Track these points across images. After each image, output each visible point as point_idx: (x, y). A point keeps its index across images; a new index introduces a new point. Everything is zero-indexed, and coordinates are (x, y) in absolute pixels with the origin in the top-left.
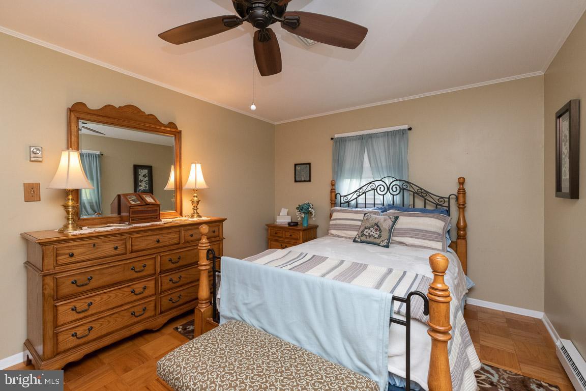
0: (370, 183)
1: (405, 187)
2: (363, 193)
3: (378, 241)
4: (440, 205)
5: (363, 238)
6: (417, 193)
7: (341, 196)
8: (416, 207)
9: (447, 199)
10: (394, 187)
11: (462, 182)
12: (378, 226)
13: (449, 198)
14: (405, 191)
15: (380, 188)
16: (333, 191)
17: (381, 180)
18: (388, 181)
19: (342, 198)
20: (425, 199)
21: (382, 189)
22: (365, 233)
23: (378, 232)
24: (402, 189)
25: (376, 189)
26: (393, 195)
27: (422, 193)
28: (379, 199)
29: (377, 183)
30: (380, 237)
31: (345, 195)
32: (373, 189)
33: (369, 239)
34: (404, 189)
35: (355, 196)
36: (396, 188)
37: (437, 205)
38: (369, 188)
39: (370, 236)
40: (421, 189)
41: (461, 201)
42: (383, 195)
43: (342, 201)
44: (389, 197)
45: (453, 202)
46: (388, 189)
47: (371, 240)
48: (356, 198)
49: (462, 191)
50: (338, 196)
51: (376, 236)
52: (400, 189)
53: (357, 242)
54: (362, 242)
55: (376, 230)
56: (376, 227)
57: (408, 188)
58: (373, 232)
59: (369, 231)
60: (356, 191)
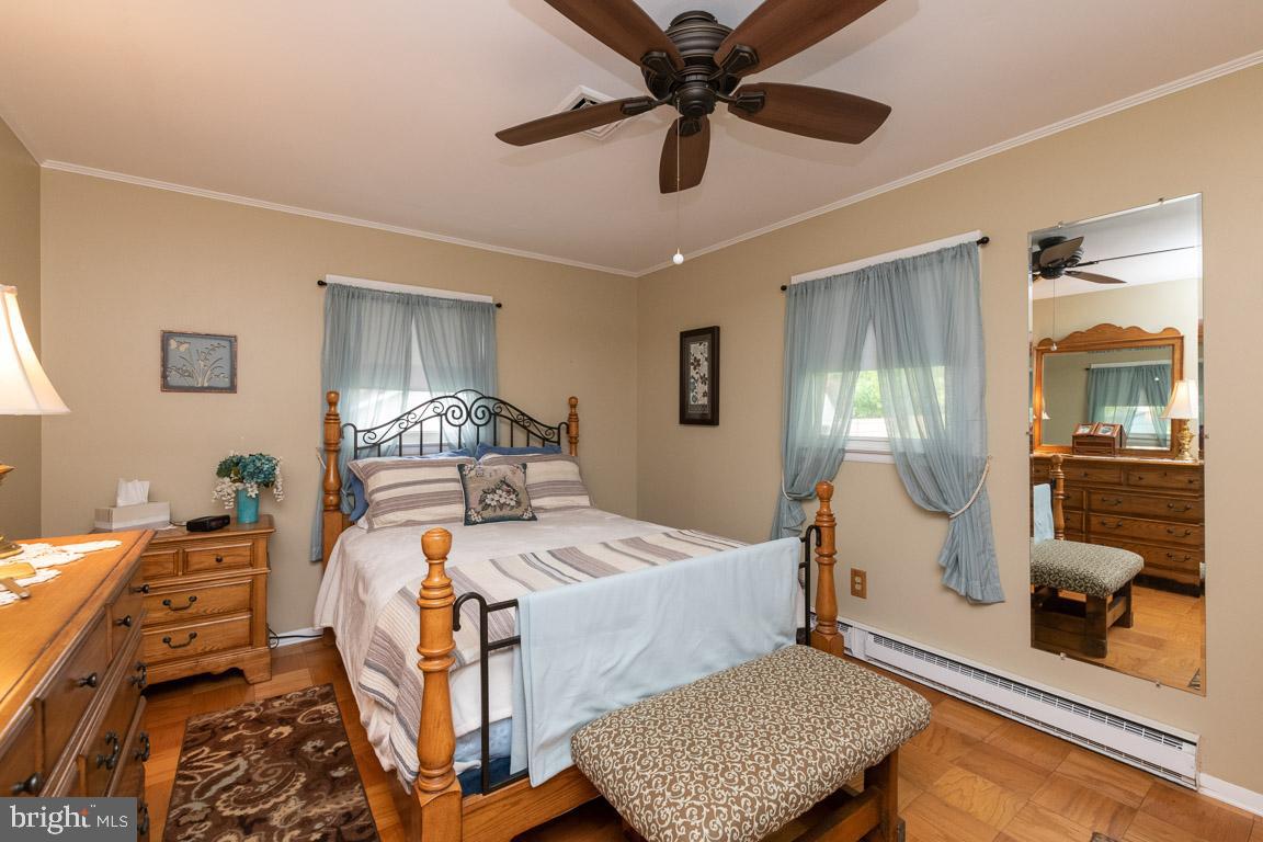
0: (432, 401)
1: (498, 411)
2: (416, 423)
3: (518, 512)
4: (547, 440)
5: (489, 513)
6: (517, 423)
7: (356, 432)
8: (516, 445)
9: (556, 431)
10: (480, 410)
11: (573, 403)
12: (508, 486)
13: (559, 429)
14: (498, 418)
15: (454, 412)
16: (331, 418)
17: (453, 397)
18: (468, 398)
19: (360, 435)
20: (529, 431)
21: (457, 414)
22: (488, 501)
23: (513, 496)
24: (494, 415)
25: (446, 414)
26: (478, 426)
27: (523, 421)
28: (451, 434)
29: (447, 403)
30: (519, 503)
31: (368, 428)
32: (439, 415)
33: (499, 513)
34: (496, 414)
35: (395, 430)
36: (483, 412)
37: (544, 439)
38: (429, 412)
39: (502, 506)
40: (523, 414)
41: (573, 433)
42: (460, 426)
43: (361, 443)
44: (469, 429)
45: (563, 432)
46: (469, 414)
47: (506, 512)
48: (400, 434)
49: (573, 417)
50: (349, 432)
51: (513, 503)
52: (490, 414)
53: (475, 523)
54: (485, 521)
55: (508, 492)
56: (505, 487)
57: (503, 413)
58: (501, 496)
59: (497, 497)
60: (398, 419)
